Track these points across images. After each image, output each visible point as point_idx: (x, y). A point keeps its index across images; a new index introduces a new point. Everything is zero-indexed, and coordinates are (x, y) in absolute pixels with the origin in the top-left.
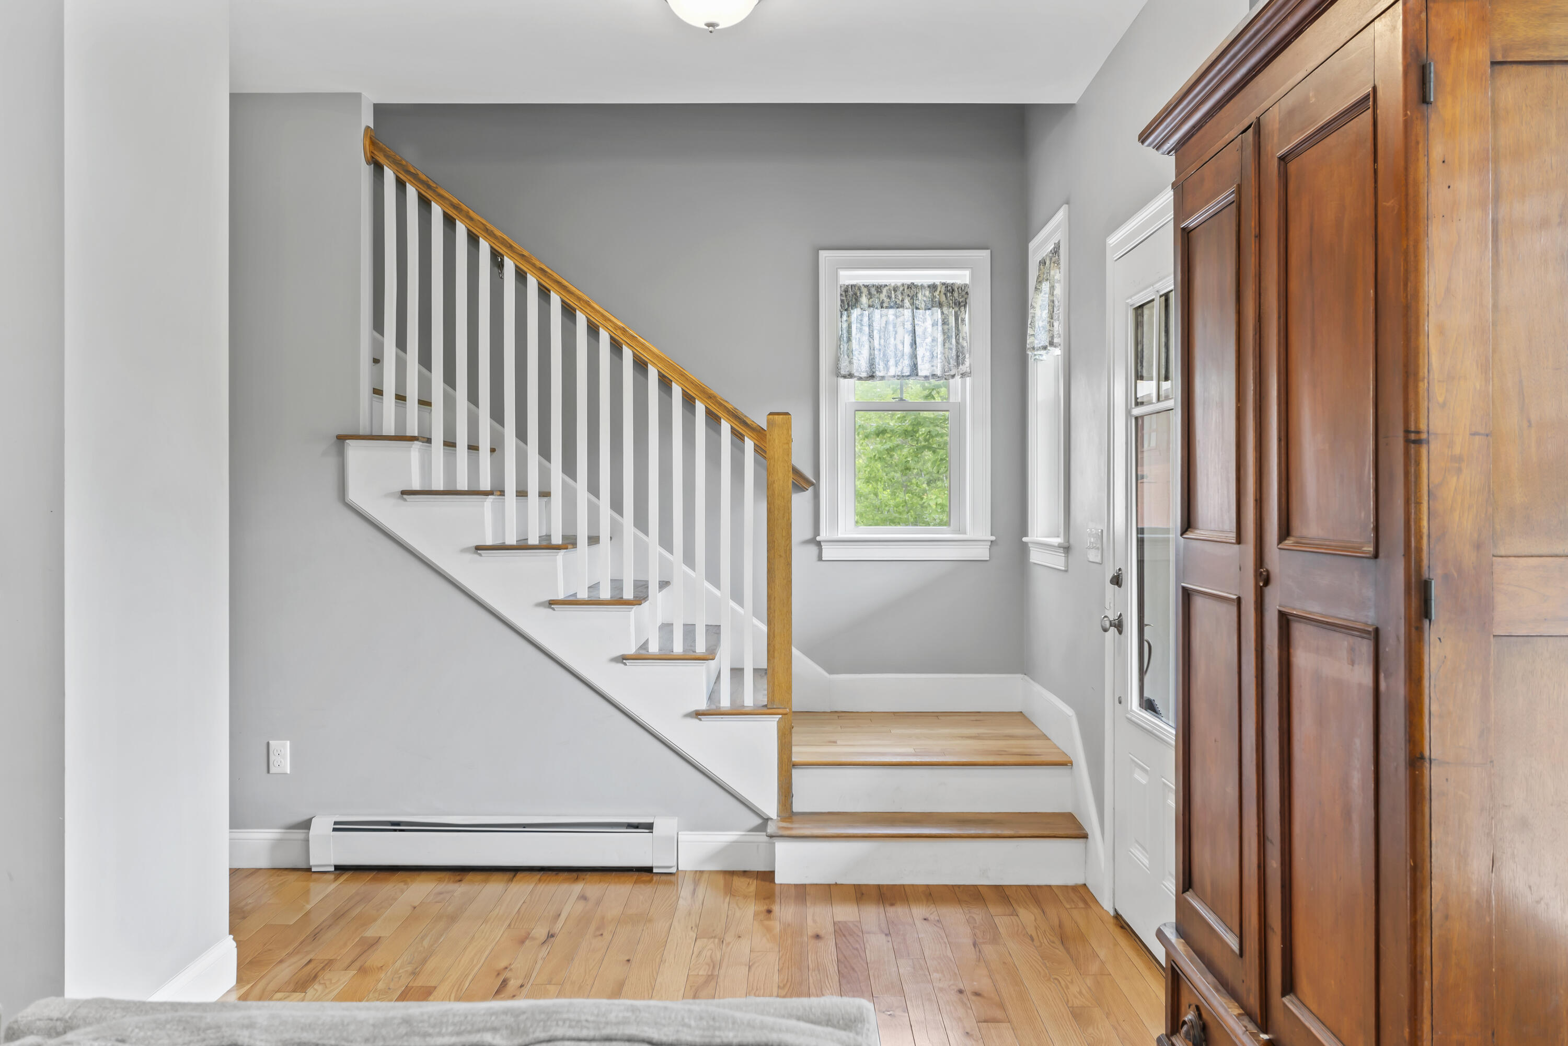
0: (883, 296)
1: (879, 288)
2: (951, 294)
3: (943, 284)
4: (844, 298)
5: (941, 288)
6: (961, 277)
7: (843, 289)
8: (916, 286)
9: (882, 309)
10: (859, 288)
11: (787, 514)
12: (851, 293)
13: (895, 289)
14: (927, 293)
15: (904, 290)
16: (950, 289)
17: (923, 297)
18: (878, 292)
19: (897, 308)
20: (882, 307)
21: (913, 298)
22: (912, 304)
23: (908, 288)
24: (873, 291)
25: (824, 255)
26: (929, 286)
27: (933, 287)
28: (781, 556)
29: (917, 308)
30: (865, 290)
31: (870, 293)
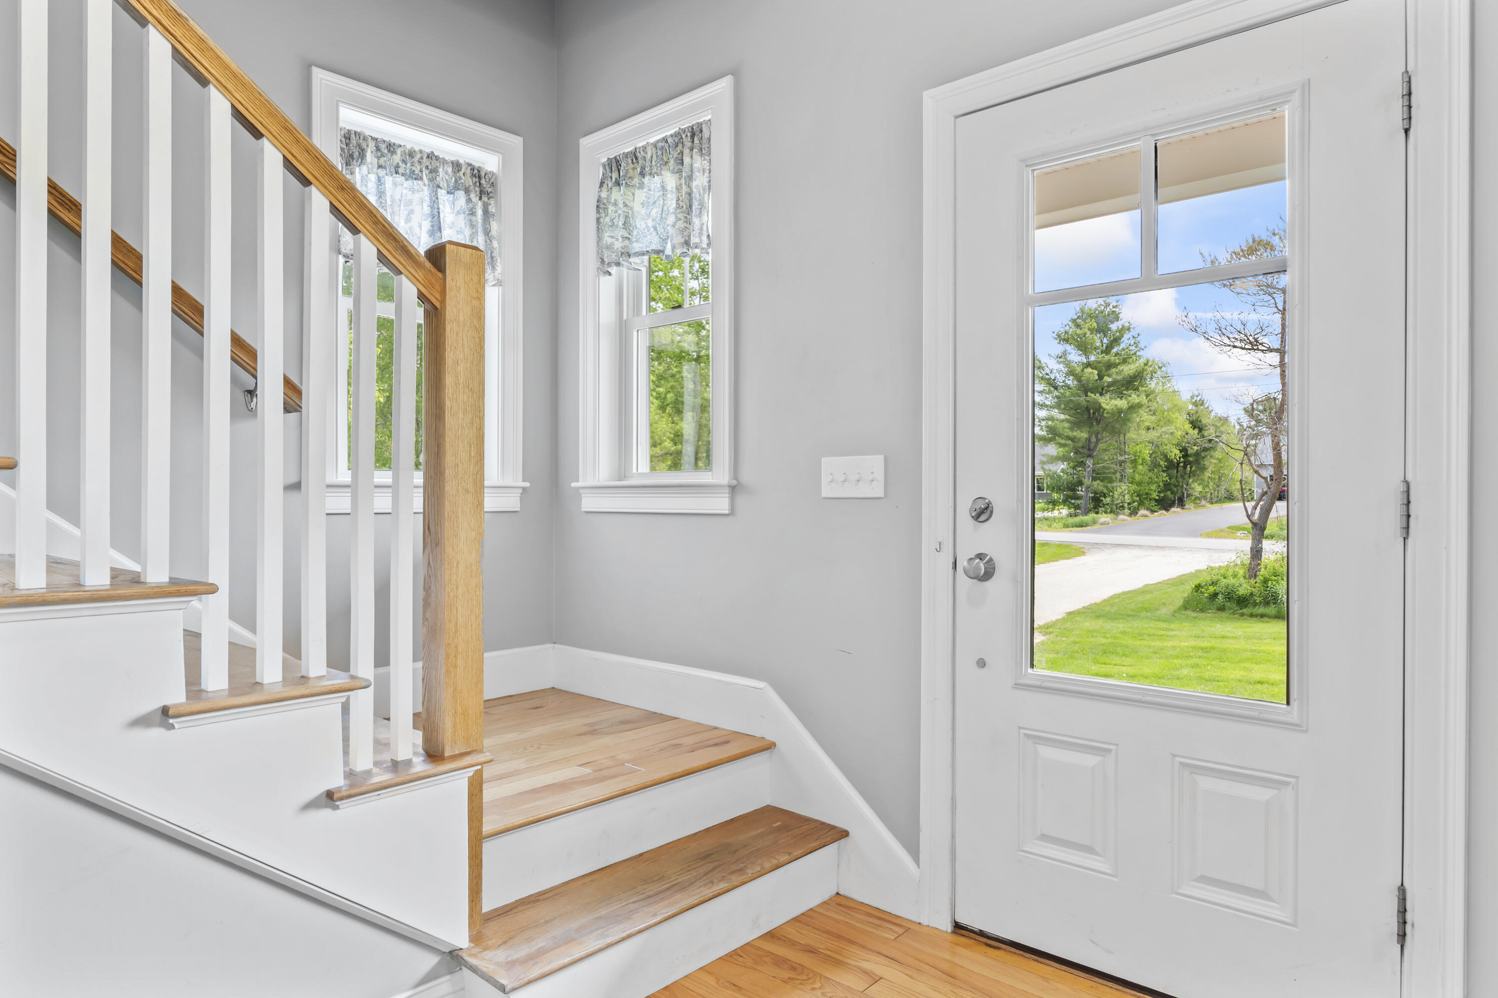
0: (397, 158)
1: (391, 148)
2: (477, 180)
3: (470, 165)
4: (344, 146)
5: (466, 169)
6: (490, 162)
7: (343, 133)
8: (437, 158)
9: (397, 175)
10: (365, 139)
11: (478, 421)
12: (354, 141)
13: (411, 154)
14: (450, 170)
15: (422, 158)
16: (477, 174)
17: (445, 174)
18: (389, 151)
19: (416, 179)
20: (397, 173)
21: (434, 171)
22: (431, 180)
23: (428, 157)
24: (383, 147)
25: (320, 76)
26: (452, 163)
27: (457, 166)
28: (467, 491)
29: (439, 187)
30: (372, 144)
31: (378, 149)
